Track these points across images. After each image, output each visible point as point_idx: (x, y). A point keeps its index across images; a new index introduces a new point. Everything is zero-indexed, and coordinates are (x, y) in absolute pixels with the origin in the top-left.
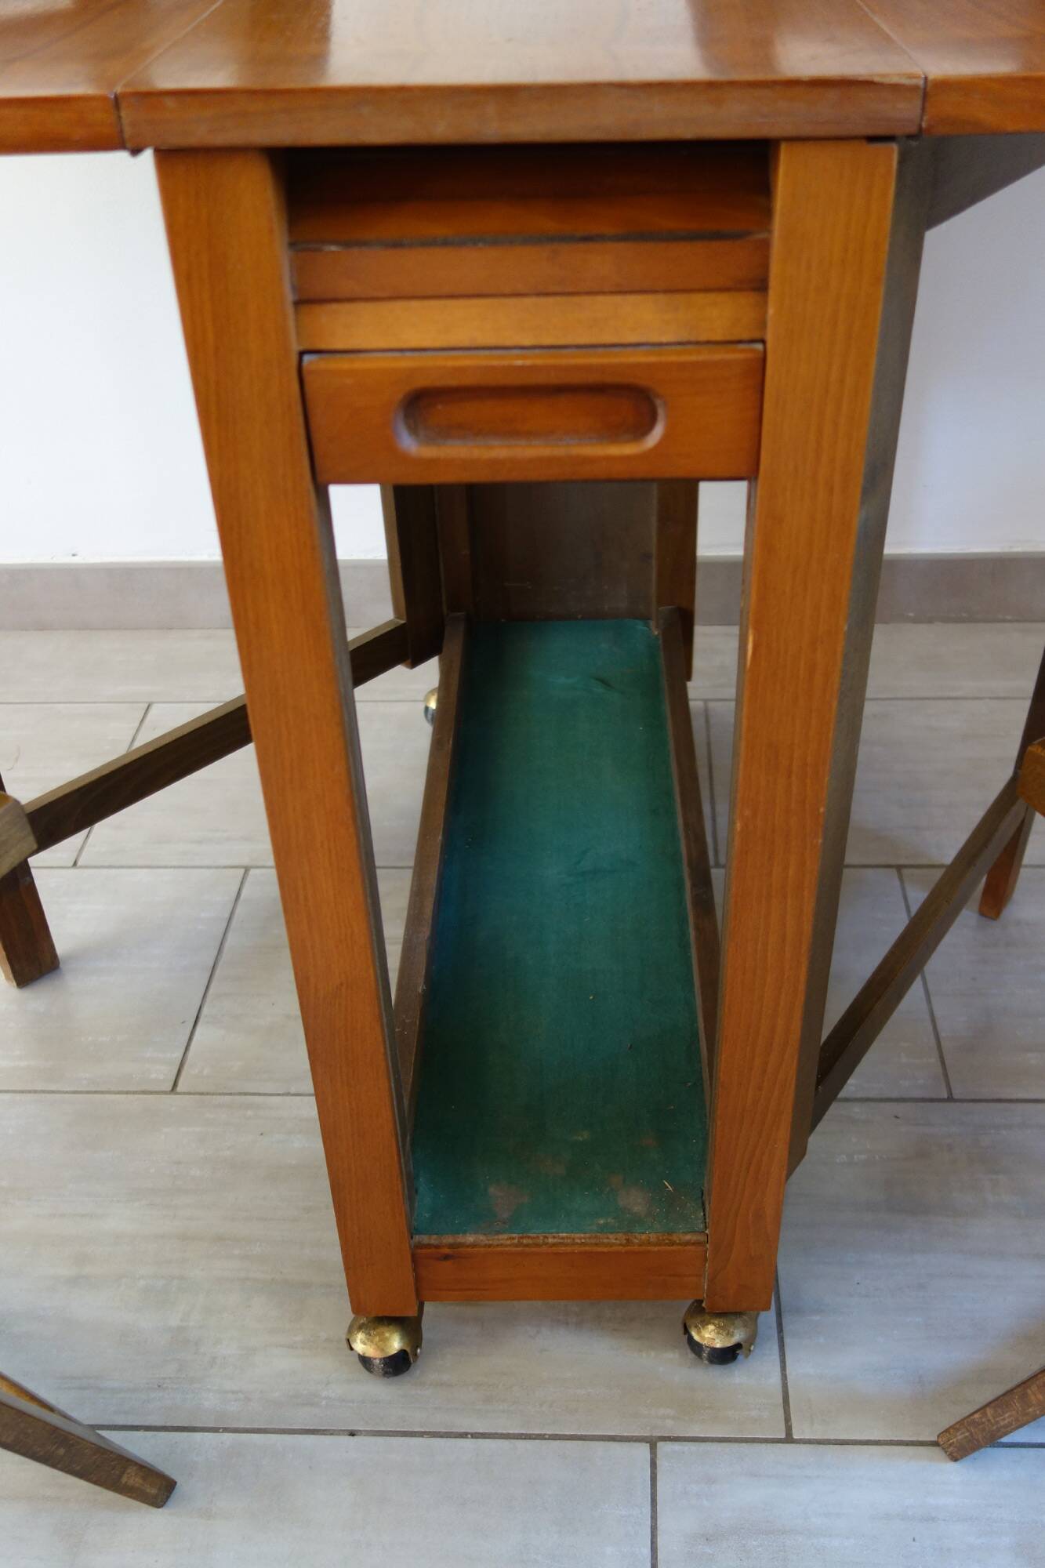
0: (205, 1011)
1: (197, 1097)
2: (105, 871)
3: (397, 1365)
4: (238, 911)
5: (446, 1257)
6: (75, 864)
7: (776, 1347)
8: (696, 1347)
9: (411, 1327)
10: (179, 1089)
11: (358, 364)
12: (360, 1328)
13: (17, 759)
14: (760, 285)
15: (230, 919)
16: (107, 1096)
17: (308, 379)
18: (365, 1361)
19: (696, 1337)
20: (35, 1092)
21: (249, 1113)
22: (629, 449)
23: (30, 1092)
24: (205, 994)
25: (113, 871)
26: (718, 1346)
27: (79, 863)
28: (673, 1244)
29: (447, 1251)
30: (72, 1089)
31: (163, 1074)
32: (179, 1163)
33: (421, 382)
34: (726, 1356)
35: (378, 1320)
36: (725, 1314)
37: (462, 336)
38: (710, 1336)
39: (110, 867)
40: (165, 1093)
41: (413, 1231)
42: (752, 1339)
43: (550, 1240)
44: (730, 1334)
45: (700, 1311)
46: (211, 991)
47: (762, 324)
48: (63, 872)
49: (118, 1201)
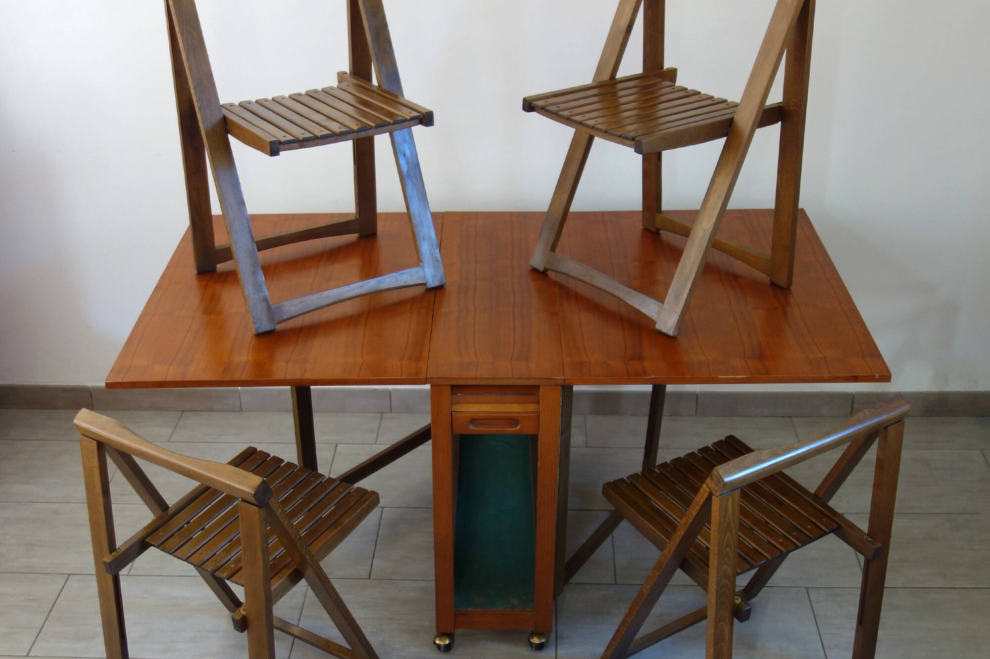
0: (376, 554)
1: (378, 580)
3: (447, 648)
4: (382, 521)
5: (464, 614)
7: (555, 648)
8: (531, 644)
9: (451, 636)
10: (371, 578)
11: (463, 415)
12: (438, 637)
14: (538, 402)
15: (380, 525)
17: (453, 417)
18: (439, 646)
19: (531, 641)
22: (514, 429)
24: (375, 549)
26: (537, 642)
28: (524, 611)
29: (463, 612)
31: (365, 574)
32: (375, 598)
33: (473, 418)
34: (540, 647)
35: (442, 635)
36: (539, 634)
37: (482, 410)
38: (536, 640)
40: (367, 579)
41: (455, 607)
42: (548, 642)
43: (492, 610)
44: (541, 640)
45: (533, 634)
46: (377, 548)
47: (539, 409)
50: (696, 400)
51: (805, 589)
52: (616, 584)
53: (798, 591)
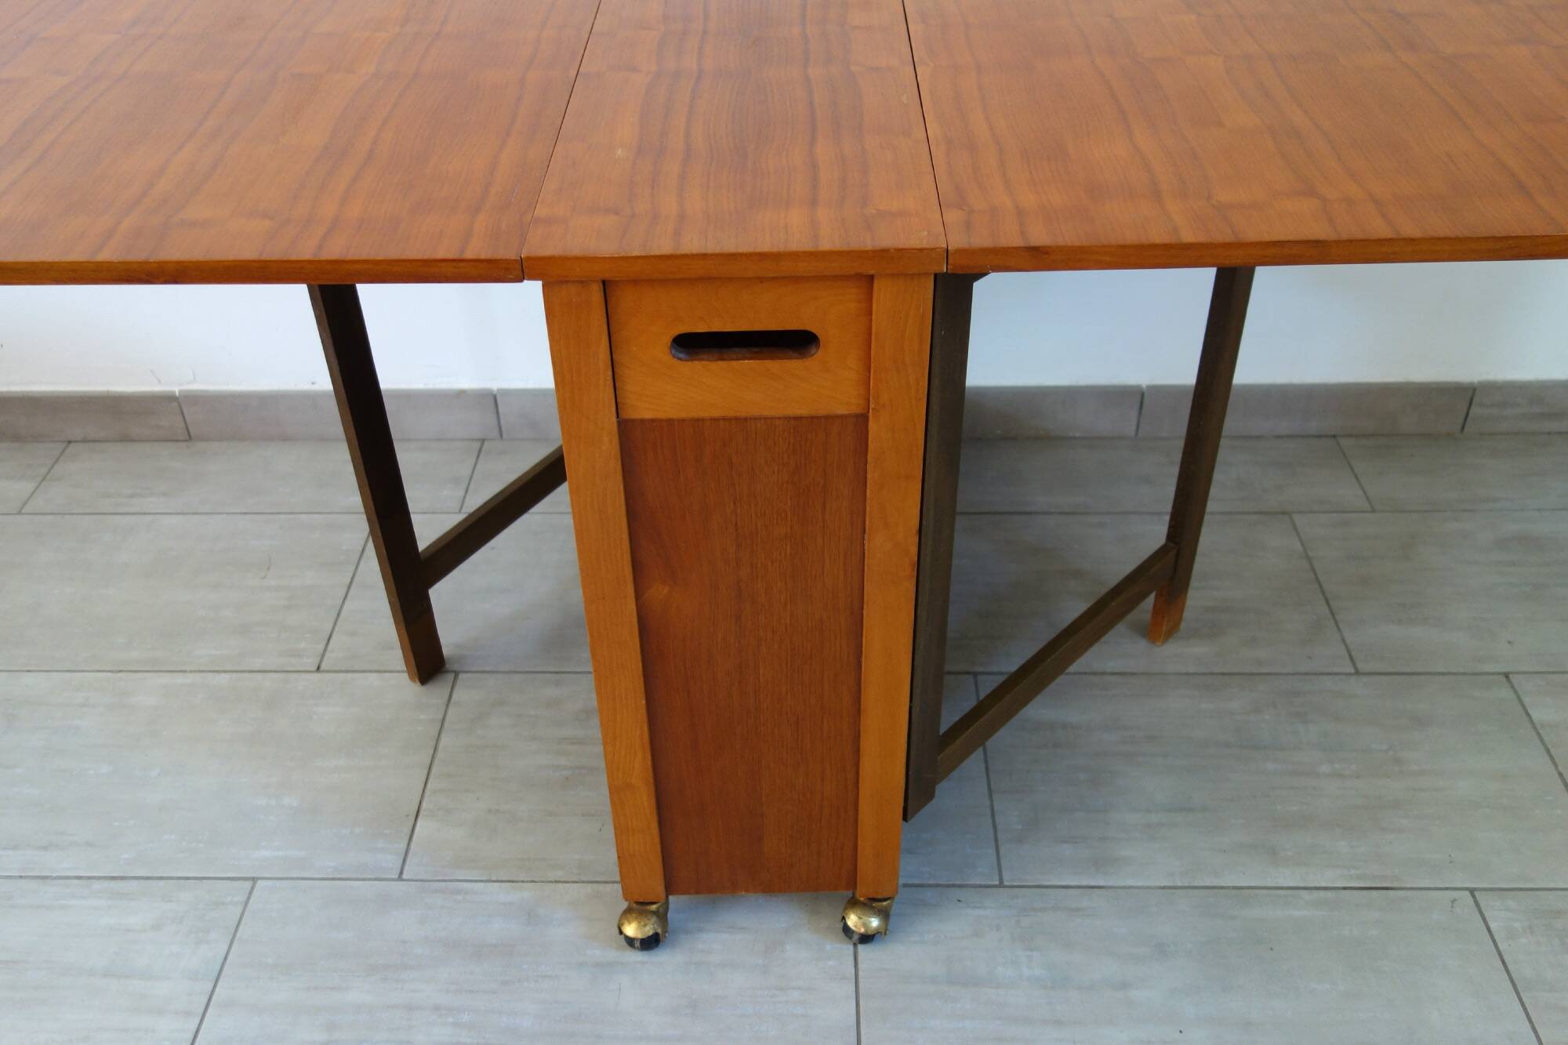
0: (424, 805)
1: (418, 883)
2: (342, 675)
4: (449, 711)
6: (318, 668)
10: (404, 876)
13: (269, 568)
15: (444, 719)
16: (348, 882)
20: (292, 879)
21: (460, 897)
23: (287, 879)
24: (424, 791)
25: (349, 675)
27: (322, 668)
30: (321, 876)
31: (391, 862)
32: (404, 942)
39: (347, 671)
40: (393, 880)
46: (429, 786)
48: (307, 676)
49: (359, 976)
50: (1138, 405)
51: (1467, 893)
52: (1001, 885)
53: (1454, 901)
